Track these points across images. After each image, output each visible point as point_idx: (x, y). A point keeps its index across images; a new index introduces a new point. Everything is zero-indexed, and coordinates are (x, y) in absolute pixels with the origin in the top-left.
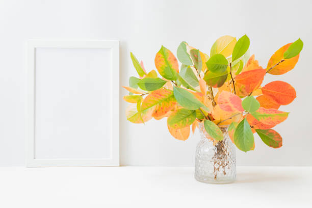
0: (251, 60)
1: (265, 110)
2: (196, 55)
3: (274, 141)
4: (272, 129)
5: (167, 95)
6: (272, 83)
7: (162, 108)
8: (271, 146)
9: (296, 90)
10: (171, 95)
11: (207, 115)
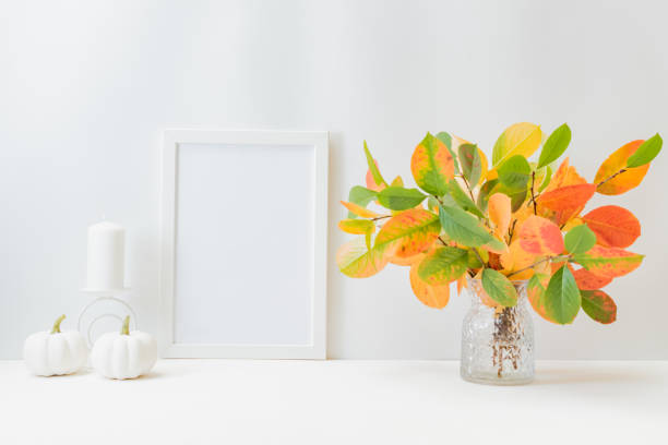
0: (563, 165)
1: (602, 251)
2: (469, 154)
3: (603, 311)
4: (601, 289)
5: (424, 221)
6: (602, 208)
7: (413, 243)
8: (597, 319)
9: (641, 222)
10: (432, 220)
11: (486, 259)
